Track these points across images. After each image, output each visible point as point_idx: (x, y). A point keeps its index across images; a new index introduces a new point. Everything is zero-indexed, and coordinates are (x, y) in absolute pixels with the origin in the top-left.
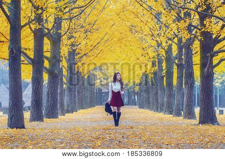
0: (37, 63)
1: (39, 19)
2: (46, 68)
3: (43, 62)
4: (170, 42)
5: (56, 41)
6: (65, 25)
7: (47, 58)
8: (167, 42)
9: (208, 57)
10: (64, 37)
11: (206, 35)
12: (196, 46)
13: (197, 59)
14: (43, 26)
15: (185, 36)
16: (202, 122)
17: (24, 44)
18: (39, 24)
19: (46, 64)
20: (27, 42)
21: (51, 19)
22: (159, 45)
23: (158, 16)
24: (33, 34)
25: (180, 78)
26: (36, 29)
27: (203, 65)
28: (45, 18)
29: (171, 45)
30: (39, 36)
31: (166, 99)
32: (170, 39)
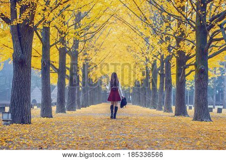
0: (61, 72)
1: (63, 41)
2: (67, 76)
3: (66, 71)
4: (155, 58)
5: (75, 56)
6: (81, 45)
7: (68, 69)
8: (153, 58)
9: (182, 69)
10: (80, 54)
11: (181, 53)
12: (174, 61)
13: (174, 70)
14: (65, 45)
15: (166, 54)
16: (177, 114)
17: (52, 59)
18: (63, 45)
19: (68, 73)
20: (54, 57)
21: (71, 41)
22: (147, 60)
23: (147, 39)
24: (58, 52)
25: (162, 83)
26: (60, 48)
27: (178, 75)
28: (67, 40)
29: (156, 60)
30: (63, 53)
31: (151, 99)
32: (155, 56)
